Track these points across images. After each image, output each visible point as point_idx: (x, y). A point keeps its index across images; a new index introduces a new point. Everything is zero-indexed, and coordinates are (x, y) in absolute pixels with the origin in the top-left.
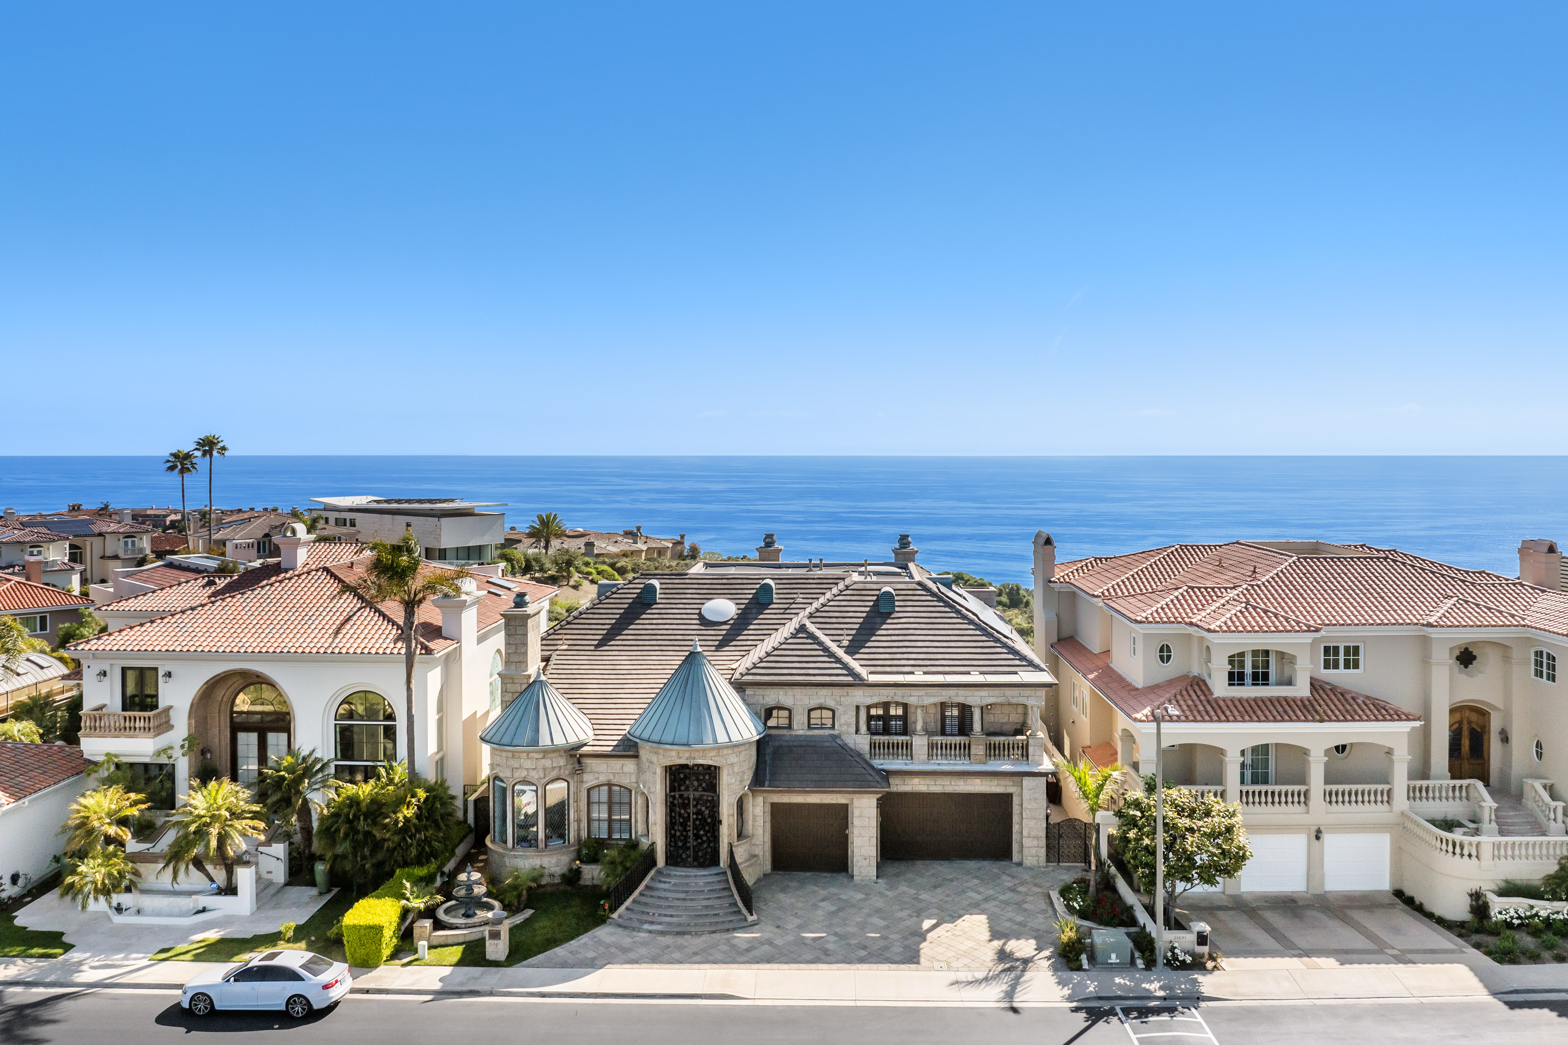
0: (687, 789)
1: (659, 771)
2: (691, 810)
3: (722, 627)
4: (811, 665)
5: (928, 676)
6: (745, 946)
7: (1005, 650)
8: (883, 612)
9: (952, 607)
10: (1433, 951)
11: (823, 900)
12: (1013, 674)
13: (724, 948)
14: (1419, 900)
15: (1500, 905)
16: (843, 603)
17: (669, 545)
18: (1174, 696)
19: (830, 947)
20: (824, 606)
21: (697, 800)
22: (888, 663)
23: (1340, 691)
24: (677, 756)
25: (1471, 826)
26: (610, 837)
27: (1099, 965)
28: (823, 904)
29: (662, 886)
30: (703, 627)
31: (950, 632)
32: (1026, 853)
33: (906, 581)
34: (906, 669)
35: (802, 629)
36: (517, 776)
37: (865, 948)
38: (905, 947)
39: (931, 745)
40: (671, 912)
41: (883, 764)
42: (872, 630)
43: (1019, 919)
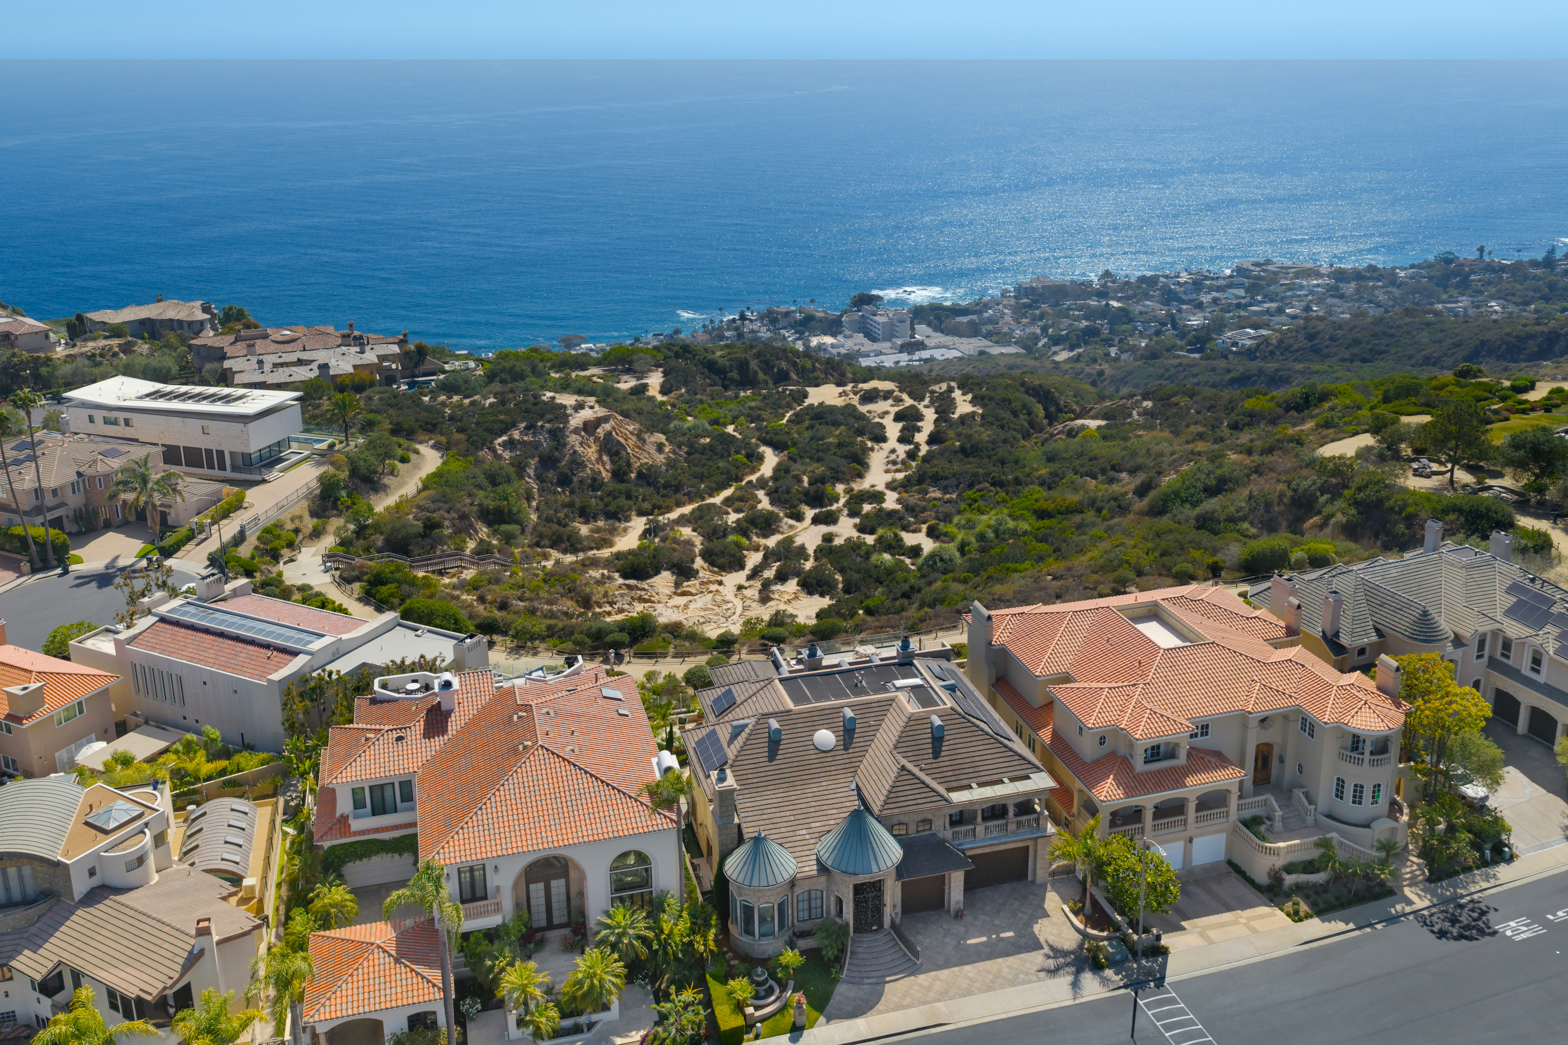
0: (866, 893)
1: (851, 887)
2: (870, 904)
3: (832, 754)
4: (918, 796)
5: (983, 790)
6: (926, 984)
7: (1017, 757)
8: (938, 739)
9: (978, 726)
10: (1262, 917)
11: (945, 937)
12: (1027, 777)
13: (916, 988)
14: (1243, 868)
15: (1290, 879)
16: (911, 733)
17: (396, 349)
18: (1115, 775)
19: (971, 975)
20: (900, 737)
21: (874, 898)
22: (953, 778)
23: (1201, 755)
24: (862, 879)
25: (1268, 823)
26: (810, 919)
27: (1112, 963)
28: (947, 940)
29: (860, 950)
30: (819, 756)
31: (981, 748)
32: (1038, 877)
33: (942, 707)
34: (965, 782)
35: (903, 768)
36: (762, 901)
37: (989, 972)
38: (1009, 967)
39: (986, 828)
40: (874, 968)
41: (960, 845)
42: (936, 754)
43: (1055, 932)
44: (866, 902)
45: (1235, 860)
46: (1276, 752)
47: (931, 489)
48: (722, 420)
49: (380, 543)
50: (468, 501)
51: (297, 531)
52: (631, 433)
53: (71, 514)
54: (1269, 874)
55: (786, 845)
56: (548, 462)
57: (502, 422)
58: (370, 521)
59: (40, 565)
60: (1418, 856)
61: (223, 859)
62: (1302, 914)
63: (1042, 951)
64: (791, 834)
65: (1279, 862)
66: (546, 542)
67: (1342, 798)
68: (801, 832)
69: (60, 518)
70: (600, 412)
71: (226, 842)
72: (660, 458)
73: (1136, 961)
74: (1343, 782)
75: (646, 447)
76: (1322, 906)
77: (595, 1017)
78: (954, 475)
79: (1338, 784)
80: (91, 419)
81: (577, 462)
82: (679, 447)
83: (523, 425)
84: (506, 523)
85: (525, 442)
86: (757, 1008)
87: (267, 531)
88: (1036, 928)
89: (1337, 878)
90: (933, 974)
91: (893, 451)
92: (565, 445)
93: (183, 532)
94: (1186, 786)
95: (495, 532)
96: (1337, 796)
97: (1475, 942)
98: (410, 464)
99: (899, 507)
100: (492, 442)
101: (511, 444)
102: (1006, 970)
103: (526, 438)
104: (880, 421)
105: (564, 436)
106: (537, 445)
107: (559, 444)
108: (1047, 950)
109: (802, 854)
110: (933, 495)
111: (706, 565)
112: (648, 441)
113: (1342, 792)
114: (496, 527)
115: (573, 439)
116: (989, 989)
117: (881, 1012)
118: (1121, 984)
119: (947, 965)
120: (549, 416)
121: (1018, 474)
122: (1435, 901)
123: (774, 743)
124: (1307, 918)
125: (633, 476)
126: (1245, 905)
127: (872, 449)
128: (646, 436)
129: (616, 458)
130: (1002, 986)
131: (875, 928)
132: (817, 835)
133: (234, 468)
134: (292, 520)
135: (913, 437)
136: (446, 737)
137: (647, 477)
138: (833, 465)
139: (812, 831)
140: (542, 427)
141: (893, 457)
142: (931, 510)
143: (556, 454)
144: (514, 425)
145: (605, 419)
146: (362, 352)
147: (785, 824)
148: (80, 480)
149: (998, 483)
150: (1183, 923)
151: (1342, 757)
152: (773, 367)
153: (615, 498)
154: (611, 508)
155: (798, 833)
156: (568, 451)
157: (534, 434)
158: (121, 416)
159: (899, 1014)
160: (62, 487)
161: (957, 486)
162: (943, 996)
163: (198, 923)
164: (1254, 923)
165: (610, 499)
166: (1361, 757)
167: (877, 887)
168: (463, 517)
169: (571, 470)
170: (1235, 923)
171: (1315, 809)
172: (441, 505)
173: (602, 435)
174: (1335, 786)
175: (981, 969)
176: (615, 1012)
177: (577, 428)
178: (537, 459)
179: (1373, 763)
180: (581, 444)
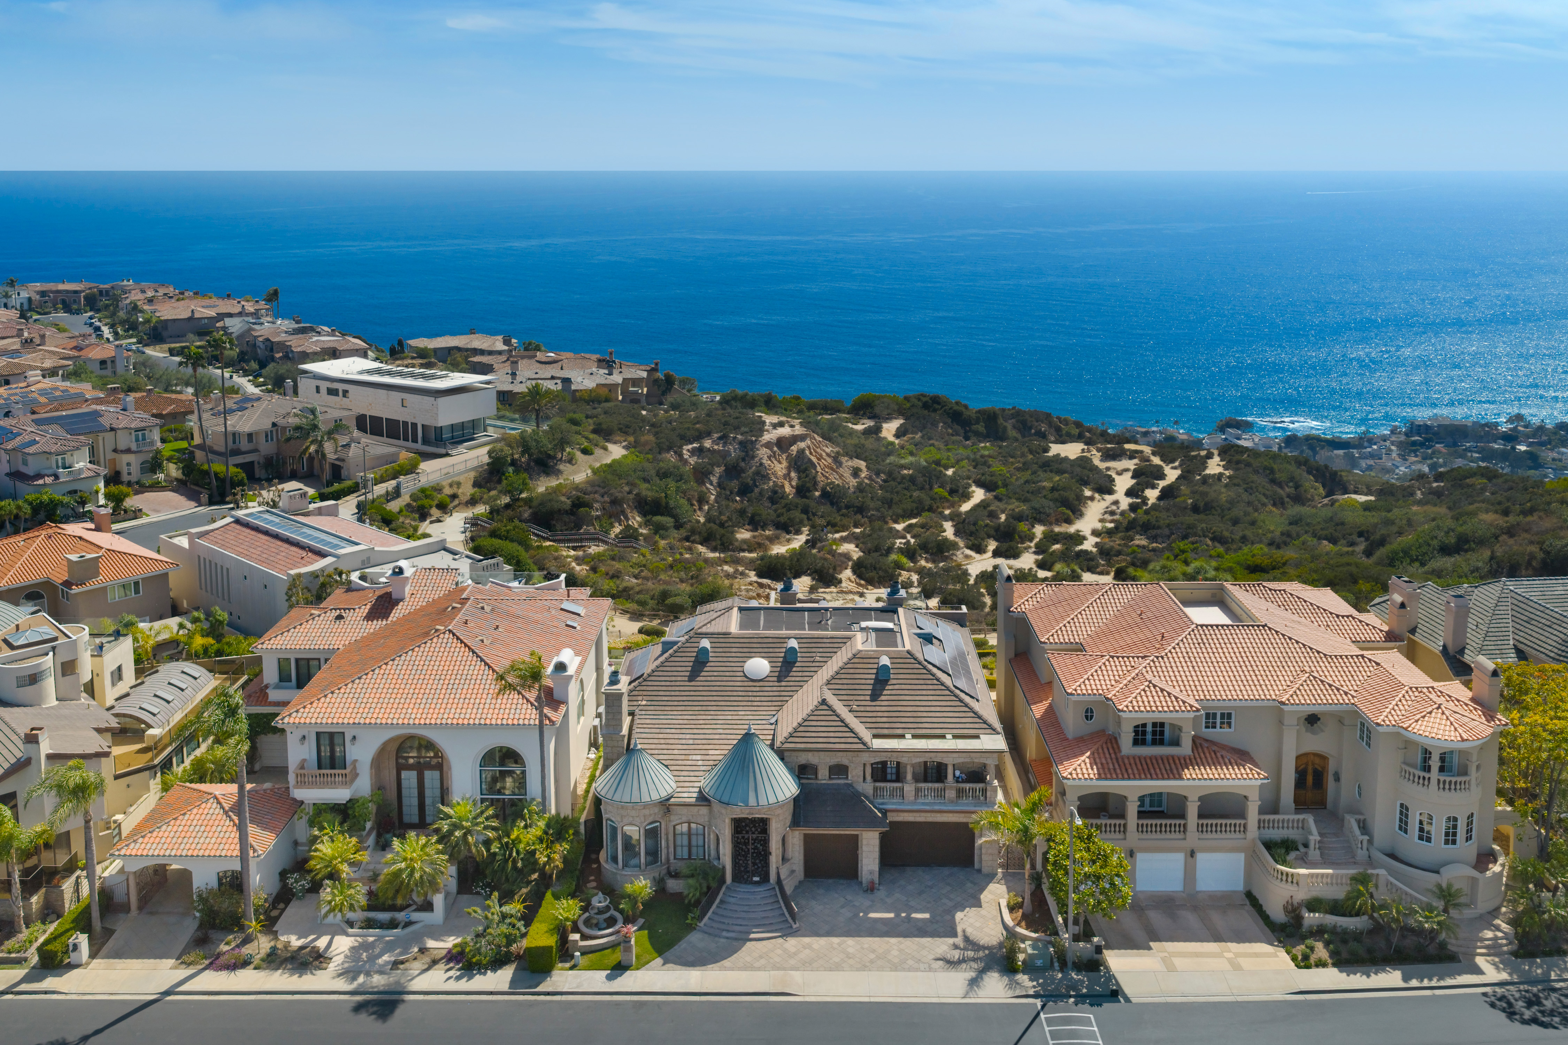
0: (747, 832)
1: (728, 821)
2: (750, 847)
3: (761, 684)
4: (832, 734)
5: (916, 741)
6: (793, 950)
7: (972, 715)
8: (882, 680)
9: (933, 675)
10: (1257, 955)
11: (842, 907)
12: (977, 737)
13: (779, 952)
14: (1261, 902)
15: (1311, 918)
16: (852, 671)
17: (644, 374)
18: (1093, 754)
19: (851, 950)
20: (837, 673)
21: (754, 840)
22: (887, 725)
23: (1215, 748)
24: (740, 812)
25: (1302, 849)
26: (690, 858)
27: (1029, 968)
28: (843, 911)
29: (732, 900)
30: (746, 684)
31: (931, 698)
32: (984, 864)
33: (900, 648)
34: (899, 732)
35: (824, 702)
36: (626, 821)
37: (873, 951)
38: (901, 950)
39: (918, 790)
40: (740, 922)
41: (883, 804)
42: (875, 696)
43: (978, 924)
44: (746, 844)
45: (1256, 893)
46: (1332, 767)
47: (1138, 537)
48: (943, 462)
49: (526, 515)
50: (627, 489)
51: (454, 496)
52: (828, 455)
53: (262, 461)
54: (1285, 908)
55: (672, 768)
56: (733, 471)
57: (697, 430)
58: (524, 495)
59: (218, 499)
60: (1509, 922)
61: (141, 708)
62: (1313, 959)
63: (951, 941)
64: (683, 757)
65: (1301, 895)
66: (697, 537)
67: (1406, 832)
68: (694, 757)
69: (252, 463)
70: (799, 430)
71: (156, 696)
72: (853, 482)
73: (1062, 970)
74: (1407, 809)
75: (841, 470)
76: (1345, 955)
77: (416, 916)
78: (1168, 526)
79: (1401, 813)
80: (318, 388)
81: (762, 474)
82: (878, 474)
83: (716, 436)
84: (662, 515)
85: (714, 451)
86: (584, 937)
87: (423, 490)
88: (959, 915)
89: (1377, 929)
90: (807, 940)
91: (1116, 503)
92: (753, 457)
93: (348, 483)
94: (1181, 778)
95: (646, 524)
96: (1400, 828)
97: (1550, 1031)
98: (591, 457)
99: (1094, 550)
100: (681, 447)
101: (700, 451)
102: (895, 953)
103: (716, 447)
104: (1114, 476)
105: (754, 449)
106: (724, 455)
107: (747, 455)
108: (959, 941)
109: (687, 779)
110: (1137, 542)
111: (853, 578)
112: (845, 464)
113: (1406, 823)
114: (649, 517)
115: (763, 453)
116: (864, 968)
117: (726, 969)
118: (1031, 992)
119: (829, 934)
120: (743, 429)
121: (1248, 533)
122: (1515, 978)
123: (700, 662)
124: (1317, 966)
125: (817, 494)
126: (1240, 937)
127: (1092, 499)
128: (844, 459)
129: (803, 475)
130: (881, 969)
131: (756, 879)
132: (712, 763)
133: (426, 441)
134: (451, 485)
135: (1143, 492)
136: (384, 622)
137: (831, 497)
138: (1037, 506)
139: (707, 757)
140: (735, 438)
141: (1114, 507)
142: (1127, 555)
143: (743, 464)
144: (708, 434)
145: (802, 438)
146: (610, 374)
147: (680, 747)
148: (274, 429)
149: (1218, 539)
150: (1151, 944)
151: (1405, 775)
152: (1030, 428)
153: (789, 510)
154: (782, 519)
155: (690, 757)
156: (755, 462)
157: (725, 444)
158: (341, 387)
159: (744, 974)
160: (257, 433)
161: (1169, 537)
162: (807, 965)
163: (32, 729)
164: (1241, 961)
165: (784, 510)
166: (1427, 775)
167: (761, 825)
168: (615, 502)
169: (754, 481)
170: (1219, 955)
171: (1370, 842)
172: (597, 488)
173: (795, 453)
174: (1398, 815)
175: (866, 946)
176: (438, 914)
177: (769, 442)
178: (723, 468)
179: (1442, 786)
180: (769, 458)
